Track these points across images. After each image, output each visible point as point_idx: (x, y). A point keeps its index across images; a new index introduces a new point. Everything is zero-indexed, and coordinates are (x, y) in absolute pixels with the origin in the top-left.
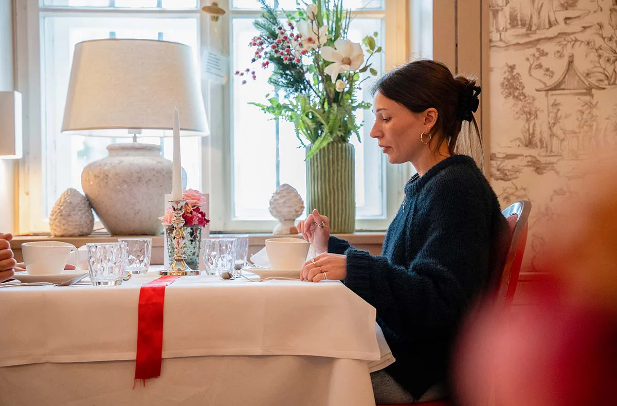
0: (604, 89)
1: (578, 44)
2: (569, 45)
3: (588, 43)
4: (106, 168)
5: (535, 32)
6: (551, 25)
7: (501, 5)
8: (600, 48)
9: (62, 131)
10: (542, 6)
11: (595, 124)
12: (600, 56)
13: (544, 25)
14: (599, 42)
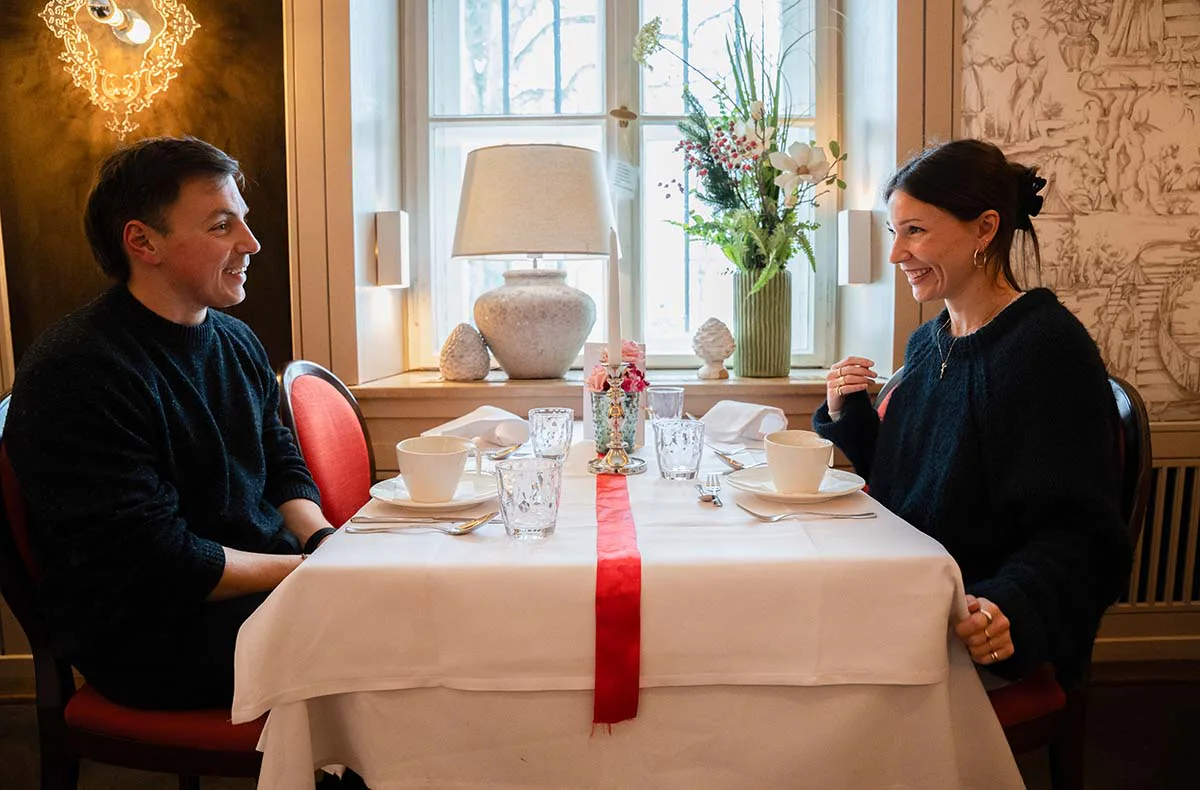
0: (1087, 214)
1: (1061, 159)
2: (1052, 162)
3: (1072, 161)
4: (504, 300)
5: (1013, 145)
6: (1032, 136)
7: (975, 110)
8: (1085, 166)
9: (454, 256)
10: (1022, 114)
11: (1075, 256)
12: (1084, 176)
13: (1025, 135)
14: (1084, 159)
